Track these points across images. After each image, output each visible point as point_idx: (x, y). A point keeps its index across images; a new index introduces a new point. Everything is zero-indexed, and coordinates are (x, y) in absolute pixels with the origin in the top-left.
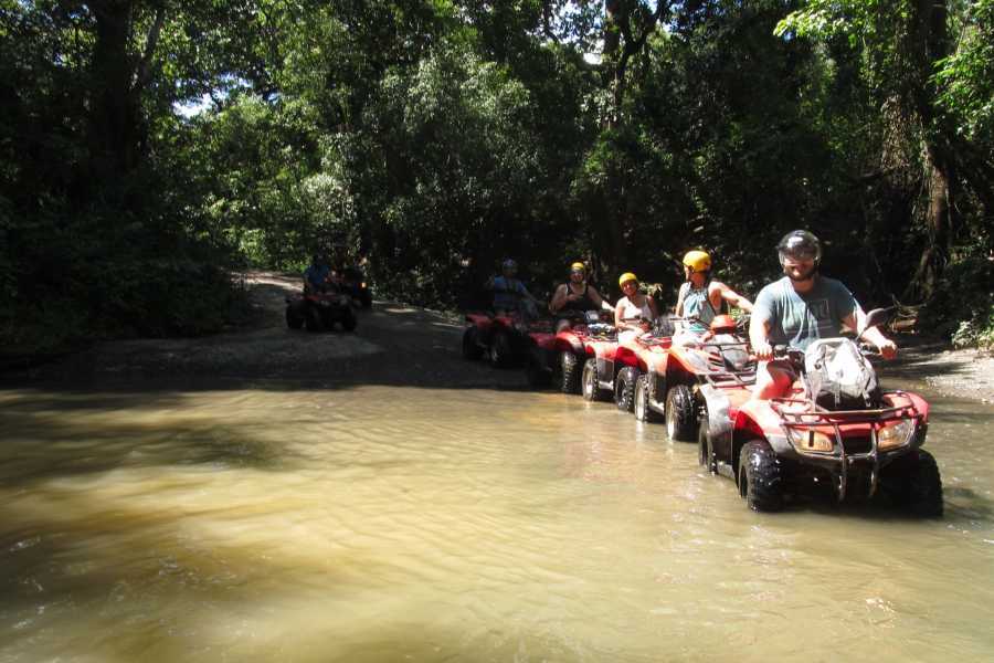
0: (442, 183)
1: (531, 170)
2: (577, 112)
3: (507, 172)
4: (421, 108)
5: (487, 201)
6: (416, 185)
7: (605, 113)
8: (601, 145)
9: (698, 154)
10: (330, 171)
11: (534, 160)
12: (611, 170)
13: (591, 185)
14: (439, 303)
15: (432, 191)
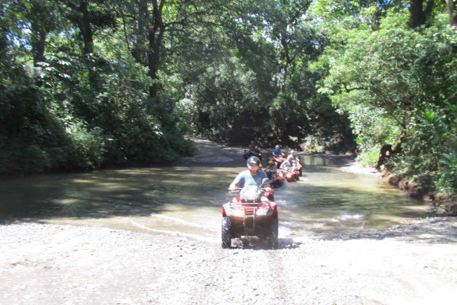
0: (226, 101)
1: (256, 100)
2: (271, 80)
3: (248, 100)
4: (221, 79)
5: (242, 109)
6: (216, 102)
7: (280, 82)
8: (279, 97)
9: (307, 101)
10: (189, 97)
11: (257, 95)
12: (282, 105)
13: (276, 110)
14: (222, 141)
15: (222, 105)
